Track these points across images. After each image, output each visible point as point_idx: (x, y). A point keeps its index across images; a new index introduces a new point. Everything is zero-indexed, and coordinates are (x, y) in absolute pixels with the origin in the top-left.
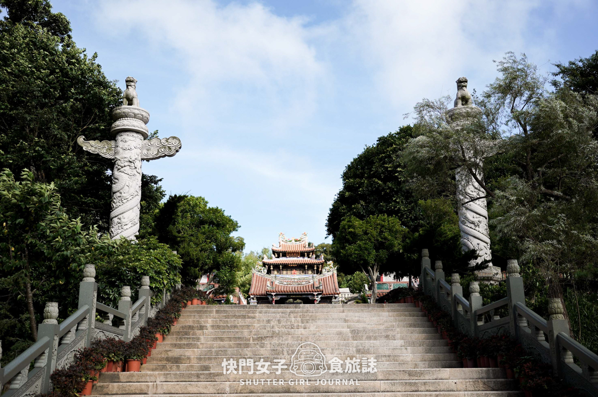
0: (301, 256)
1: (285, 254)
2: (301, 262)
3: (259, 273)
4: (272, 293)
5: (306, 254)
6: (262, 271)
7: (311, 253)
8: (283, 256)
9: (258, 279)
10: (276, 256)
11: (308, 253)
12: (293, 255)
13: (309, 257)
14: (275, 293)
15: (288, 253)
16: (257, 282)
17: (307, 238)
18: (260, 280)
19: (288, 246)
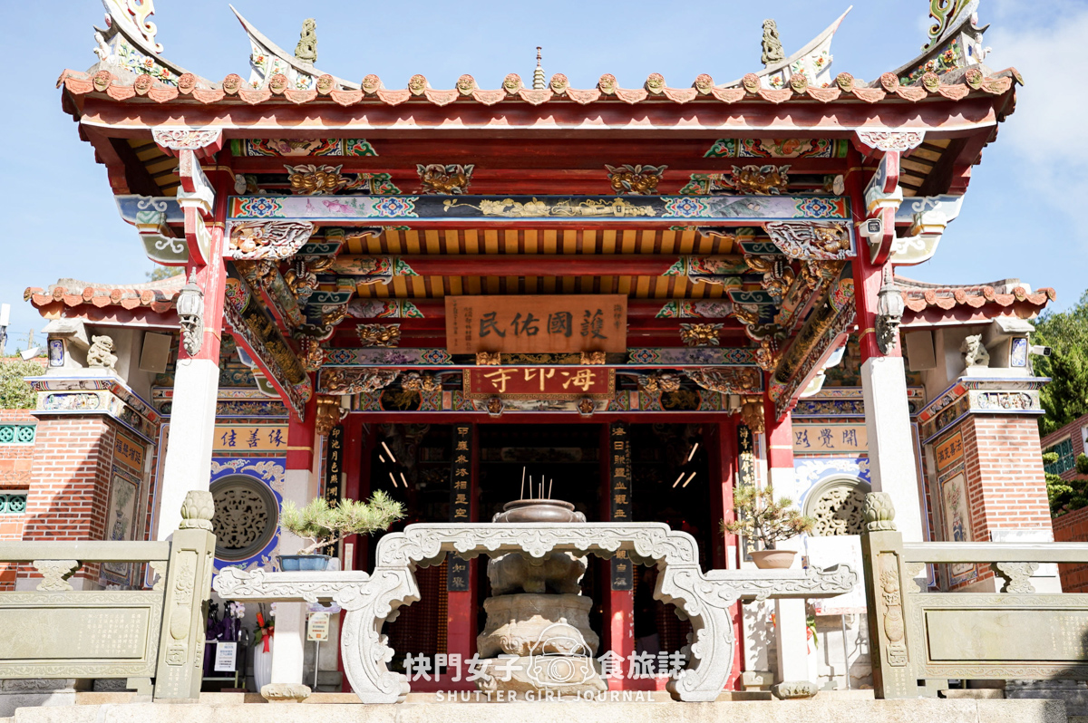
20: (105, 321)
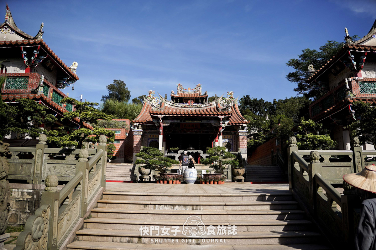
1: (182, 100)
3: (151, 103)
4: (159, 116)
5: (200, 100)
6: (155, 100)
11: (202, 100)
14: (163, 116)
17: (201, 89)
19: (185, 94)
20: (141, 124)
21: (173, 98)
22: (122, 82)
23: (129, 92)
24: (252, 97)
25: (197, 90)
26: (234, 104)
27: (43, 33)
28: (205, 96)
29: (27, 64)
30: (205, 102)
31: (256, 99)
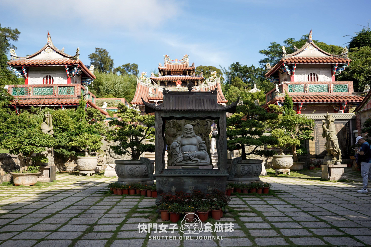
0: (183, 74)
1: (169, 72)
2: (183, 79)
3: (144, 83)
4: (155, 101)
5: (187, 72)
6: (147, 81)
7: (192, 72)
8: (168, 74)
9: (142, 89)
10: (162, 74)
11: (190, 71)
12: (177, 73)
13: (190, 75)
14: (158, 101)
15: (172, 71)
16: (142, 92)
17: (188, 60)
18: (144, 90)
19: (172, 65)
21: (160, 71)
22: (105, 50)
23: (112, 61)
24: (242, 64)
25: (184, 61)
26: (217, 83)
27: (79, 55)
28: (192, 68)
29: (69, 75)
30: (193, 73)
31: (247, 65)
